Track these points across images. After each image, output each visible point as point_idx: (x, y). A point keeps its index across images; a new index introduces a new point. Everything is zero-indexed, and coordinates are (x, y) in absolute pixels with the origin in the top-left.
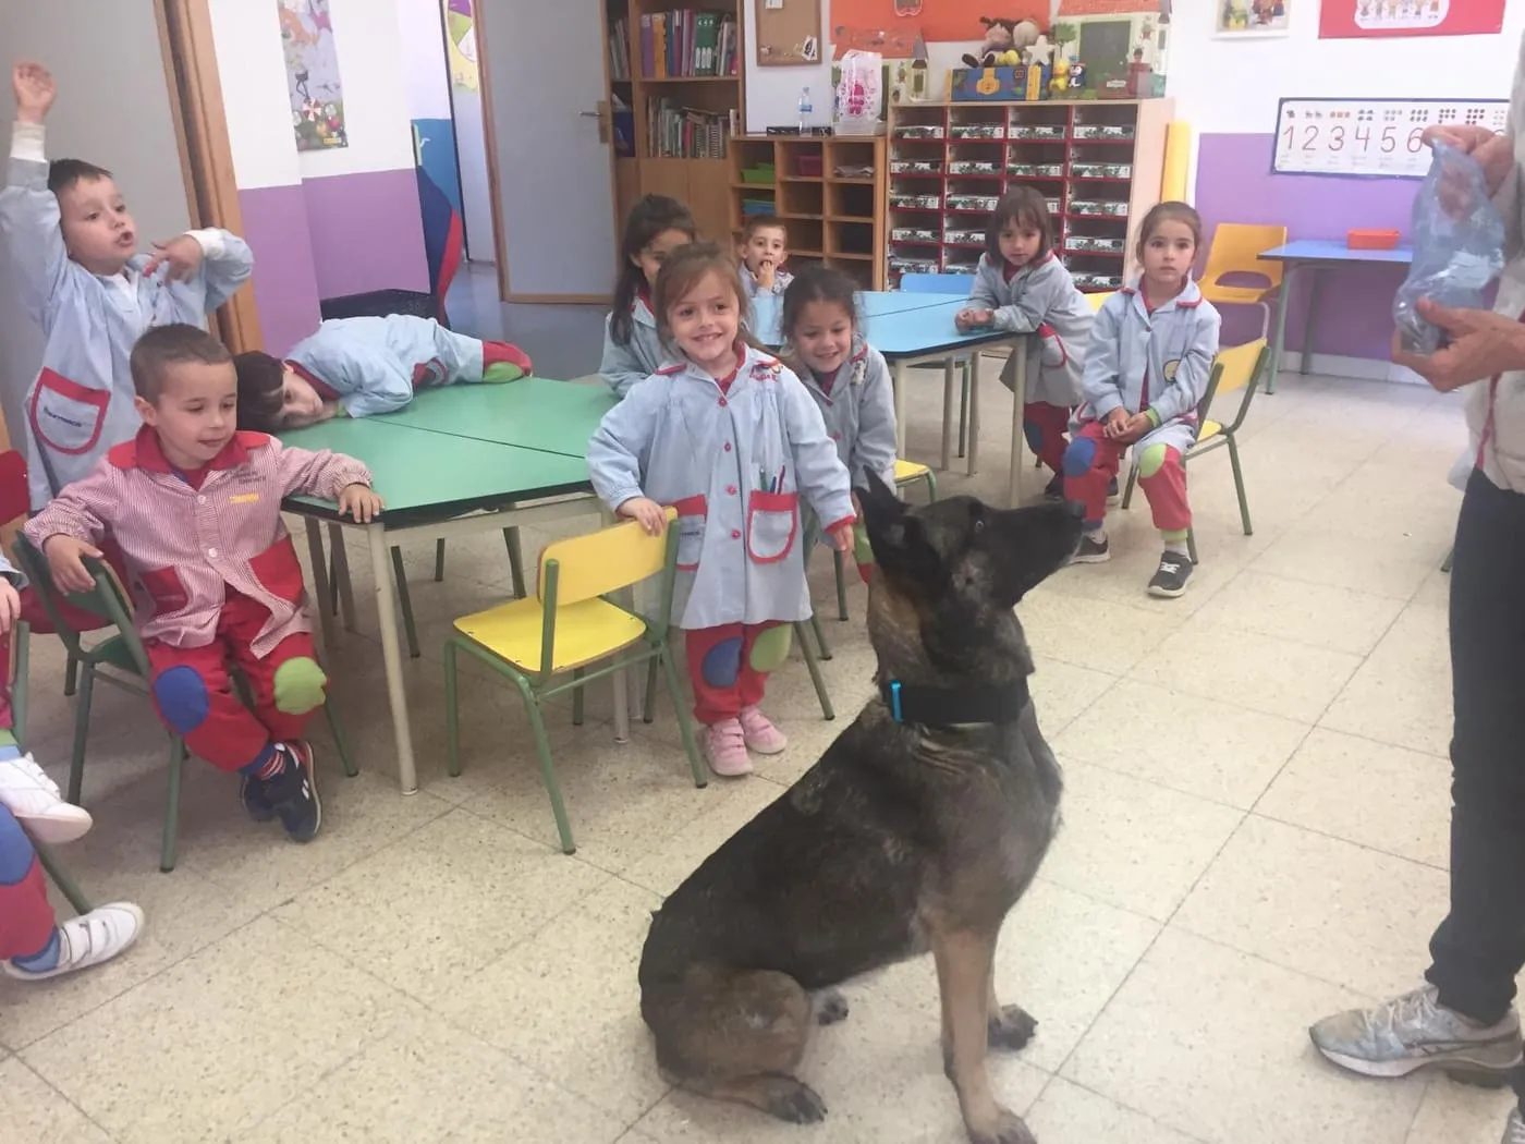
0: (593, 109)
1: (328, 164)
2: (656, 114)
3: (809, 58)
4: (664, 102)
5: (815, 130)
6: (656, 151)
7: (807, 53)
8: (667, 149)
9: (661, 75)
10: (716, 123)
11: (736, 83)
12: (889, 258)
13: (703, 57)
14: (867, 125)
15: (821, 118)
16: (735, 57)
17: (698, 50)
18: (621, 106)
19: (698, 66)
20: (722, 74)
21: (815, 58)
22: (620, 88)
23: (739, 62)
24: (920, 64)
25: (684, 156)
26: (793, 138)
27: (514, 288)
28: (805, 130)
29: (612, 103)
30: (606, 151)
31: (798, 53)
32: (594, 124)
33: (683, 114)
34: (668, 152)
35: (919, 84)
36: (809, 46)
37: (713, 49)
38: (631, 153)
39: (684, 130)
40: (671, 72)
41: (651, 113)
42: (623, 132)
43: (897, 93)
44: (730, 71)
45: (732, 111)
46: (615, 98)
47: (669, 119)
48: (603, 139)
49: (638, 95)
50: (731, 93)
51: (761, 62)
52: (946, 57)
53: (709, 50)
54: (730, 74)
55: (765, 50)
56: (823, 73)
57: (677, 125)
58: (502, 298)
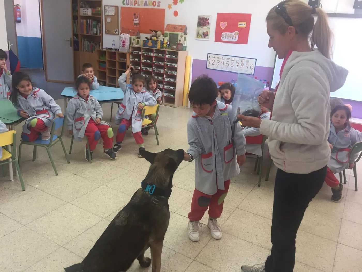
0: (69, 39)
2: (84, 42)
3: (116, 33)
4: (86, 39)
5: (116, 49)
6: (84, 51)
7: (116, 32)
8: (86, 50)
9: (85, 33)
10: (97, 45)
11: (101, 37)
12: (130, 79)
13: (94, 30)
14: (126, 49)
15: (117, 47)
16: (101, 31)
17: (93, 29)
18: (76, 39)
19: (93, 32)
20: (98, 35)
21: (117, 34)
22: (75, 35)
23: (102, 32)
24: (138, 38)
25: (90, 52)
26: (111, 51)
27: (49, 78)
29: (74, 38)
30: (71, 49)
31: (114, 32)
32: (69, 43)
33: (90, 42)
34: (86, 51)
35: (138, 42)
36: (116, 31)
37: (96, 29)
38: (78, 50)
39: (90, 45)
40: (87, 33)
41: (83, 41)
42: (76, 45)
43: (133, 44)
44: (100, 34)
45: (100, 43)
46: (75, 37)
47: (87, 43)
48: (71, 46)
49: (79, 37)
50: (98, 40)
51: (106, 33)
52: (143, 36)
53: (95, 29)
54: (100, 35)
55: (107, 31)
56: (118, 37)
57: (88, 45)
58: (46, 80)
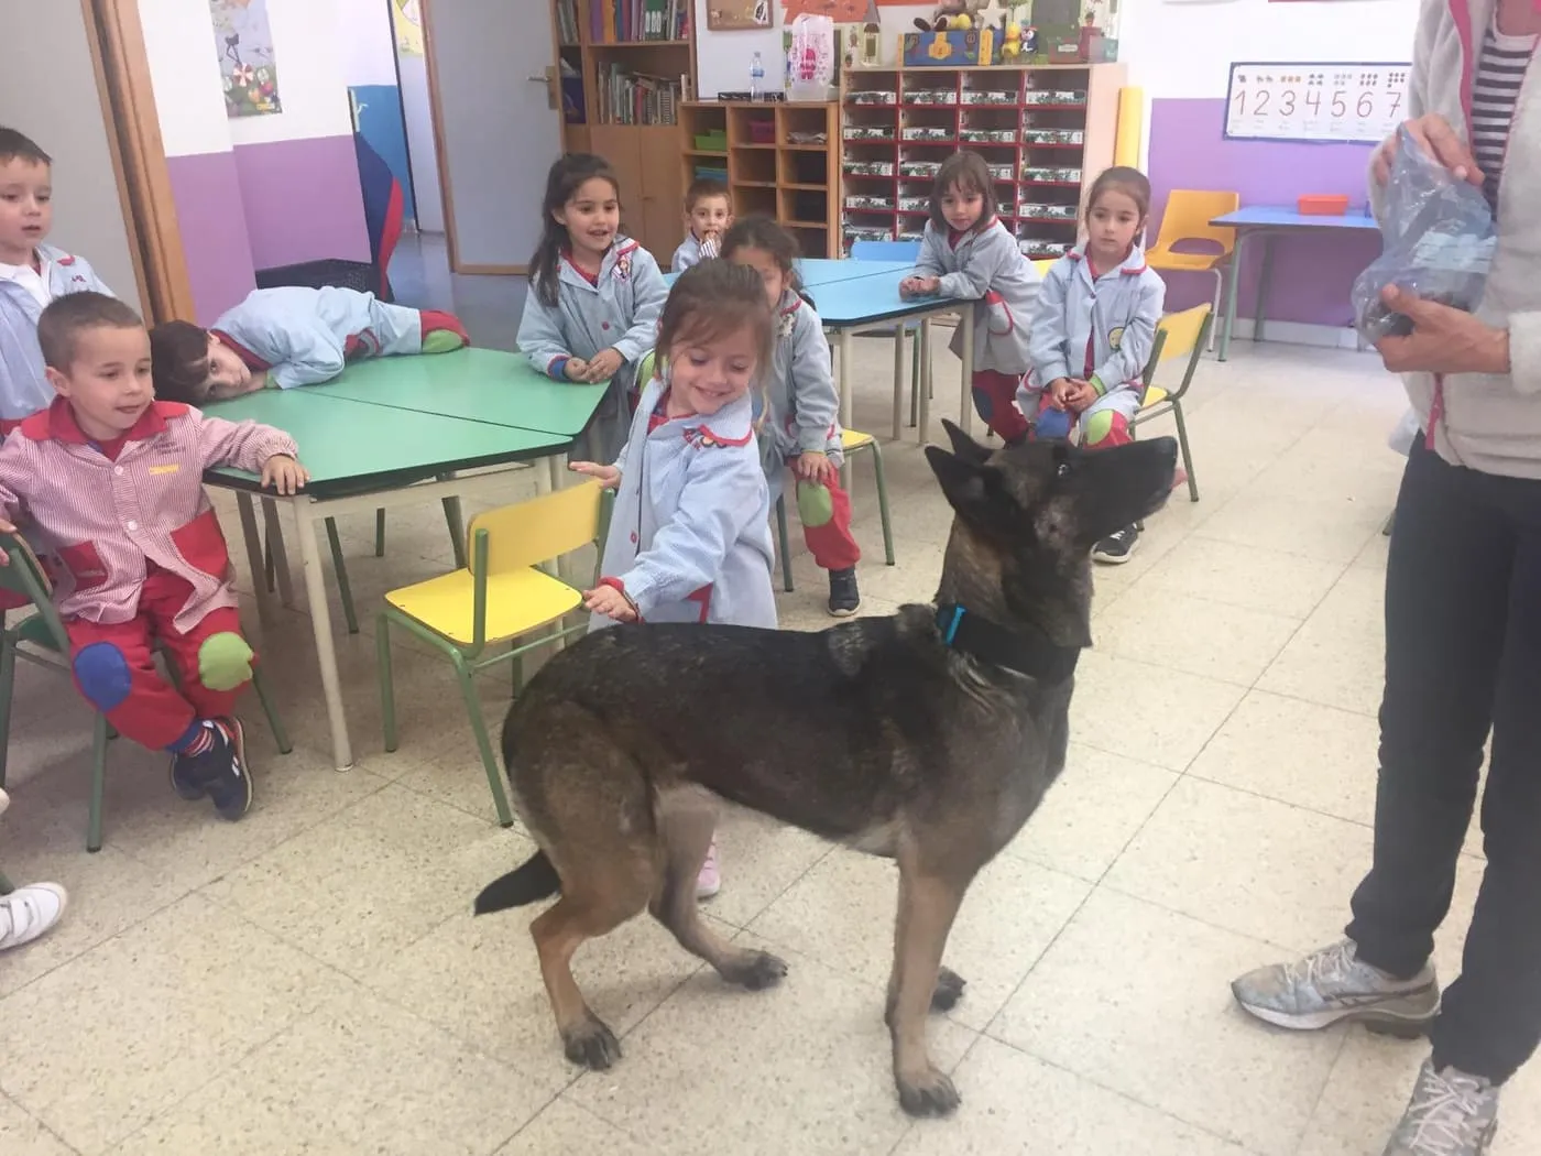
0: (541, 74)
1: (260, 130)
2: (606, 80)
3: (760, 22)
4: (614, 67)
5: (768, 96)
6: (607, 121)
7: (758, 17)
8: (618, 114)
9: (610, 39)
10: (667, 89)
11: (687, 47)
12: (844, 226)
13: (653, 21)
14: (819, 91)
15: (773, 84)
16: (685, 20)
17: (648, 14)
18: (570, 72)
19: (647, 30)
20: (672, 38)
21: (767, 21)
22: (569, 53)
23: (689, 25)
24: (873, 28)
25: (636, 122)
26: (744, 104)
27: (466, 258)
28: (760, 96)
29: (561, 67)
30: (555, 118)
31: (748, 17)
32: (543, 90)
33: (634, 80)
34: (619, 119)
35: (871, 50)
36: (759, 10)
37: (663, 13)
38: (582, 120)
39: (635, 93)
40: (620, 39)
41: (601, 77)
42: (572, 99)
43: (849, 58)
44: (681, 34)
45: (683, 77)
46: (563, 62)
47: (619, 84)
48: (552, 105)
49: (587, 59)
50: (682, 58)
51: (711, 27)
52: (897, 22)
53: (659, 14)
54: (681, 39)
55: (715, 14)
56: (775, 37)
57: (627, 91)
58: (452, 269)
